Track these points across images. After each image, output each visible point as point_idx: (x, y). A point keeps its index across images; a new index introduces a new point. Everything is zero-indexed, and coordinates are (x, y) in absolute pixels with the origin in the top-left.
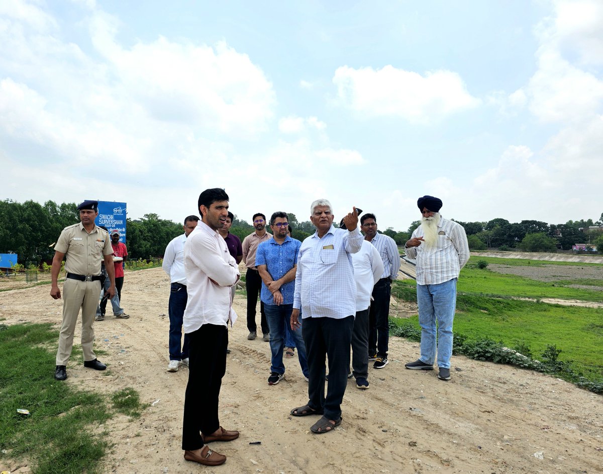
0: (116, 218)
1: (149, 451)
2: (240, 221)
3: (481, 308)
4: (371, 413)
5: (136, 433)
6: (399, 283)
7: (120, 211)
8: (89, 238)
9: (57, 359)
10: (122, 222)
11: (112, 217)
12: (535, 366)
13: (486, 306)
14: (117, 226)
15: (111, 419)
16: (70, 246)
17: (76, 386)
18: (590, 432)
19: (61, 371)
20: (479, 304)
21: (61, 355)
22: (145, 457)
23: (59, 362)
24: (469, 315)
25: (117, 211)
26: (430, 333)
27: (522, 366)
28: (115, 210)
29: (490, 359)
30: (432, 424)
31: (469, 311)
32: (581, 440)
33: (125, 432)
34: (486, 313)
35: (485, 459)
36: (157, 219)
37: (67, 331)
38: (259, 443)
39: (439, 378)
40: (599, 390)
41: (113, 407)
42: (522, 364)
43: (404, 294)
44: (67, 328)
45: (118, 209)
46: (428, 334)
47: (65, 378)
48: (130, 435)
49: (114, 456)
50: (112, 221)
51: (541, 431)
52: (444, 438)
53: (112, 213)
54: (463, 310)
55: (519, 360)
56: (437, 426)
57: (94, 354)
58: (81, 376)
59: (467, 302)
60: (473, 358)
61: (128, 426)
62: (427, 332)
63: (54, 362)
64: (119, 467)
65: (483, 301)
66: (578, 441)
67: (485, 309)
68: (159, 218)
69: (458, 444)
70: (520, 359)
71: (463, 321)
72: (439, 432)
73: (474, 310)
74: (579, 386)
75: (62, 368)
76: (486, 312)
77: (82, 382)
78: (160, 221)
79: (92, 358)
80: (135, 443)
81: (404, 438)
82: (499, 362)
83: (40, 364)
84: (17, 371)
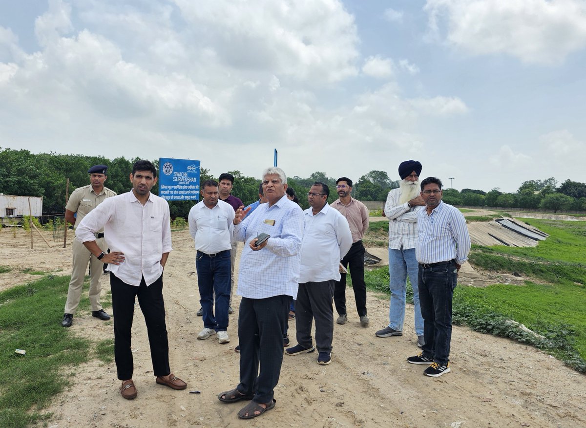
0: (190, 175)
1: (100, 391)
2: (329, 179)
3: (574, 280)
4: (322, 374)
5: (99, 376)
6: (485, 250)
7: (194, 168)
8: (97, 199)
9: (65, 309)
10: (195, 179)
11: (186, 174)
12: (533, 341)
13: (581, 278)
14: (191, 183)
15: (86, 363)
16: (80, 206)
17: (75, 333)
18: (533, 408)
19: (68, 319)
20: (573, 275)
21: (70, 305)
22: (94, 397)
23: (67, 310)
24: (558, 288)
25: (190, 168)
26: (400, 300)
27: (519, 340)
28: (189, 168)
29: (489, 332)
30: (373, 388)
31: (559, 282)
32: (513, 415)
33: (90, 375)
34: (580, 286)
35: (399, 423)
36: (239, 176)
37: (75, 283)
38: (199, 393)
39: (419, 347)
40: (583, 369)
41: (95, 353)
42: (520, 339)
43: (483, 261)
44: (77, 279)
45: (192, 167)
46: (398, 301)
47: (70, 325)
48: (93, 378)
49: (68, 394)
50: (186, 179)
51: (480, 403)
52: (375, 402)
53: (186, 170)
54: (553, 281)
55: (517, 335)
56: (378, 390)
57: (100, 305)
58: (85, 324)
59: (559, 273)
60: (475, 330)
61: (96, 370)
62: (397, 298)
63: (63, 310)
64: (67, 403)
65: (579, 273)
66: (509, 415)
67: (580, 281)
68: (242, 175)
69: (383, 408)
70: (519, 333)
71: (548, 294)
72: (374, 396)
73: (566, 282)
74: (567, 365)
75: (69, 316)
76: (580, 284)
77: (83, 329)
78: (243, 178)
79: (98, 309)
80: (92, 385)
81: (336, 398)
82: (499, 335)
83: (56, 311)
84: (33, 317)
